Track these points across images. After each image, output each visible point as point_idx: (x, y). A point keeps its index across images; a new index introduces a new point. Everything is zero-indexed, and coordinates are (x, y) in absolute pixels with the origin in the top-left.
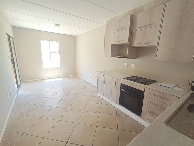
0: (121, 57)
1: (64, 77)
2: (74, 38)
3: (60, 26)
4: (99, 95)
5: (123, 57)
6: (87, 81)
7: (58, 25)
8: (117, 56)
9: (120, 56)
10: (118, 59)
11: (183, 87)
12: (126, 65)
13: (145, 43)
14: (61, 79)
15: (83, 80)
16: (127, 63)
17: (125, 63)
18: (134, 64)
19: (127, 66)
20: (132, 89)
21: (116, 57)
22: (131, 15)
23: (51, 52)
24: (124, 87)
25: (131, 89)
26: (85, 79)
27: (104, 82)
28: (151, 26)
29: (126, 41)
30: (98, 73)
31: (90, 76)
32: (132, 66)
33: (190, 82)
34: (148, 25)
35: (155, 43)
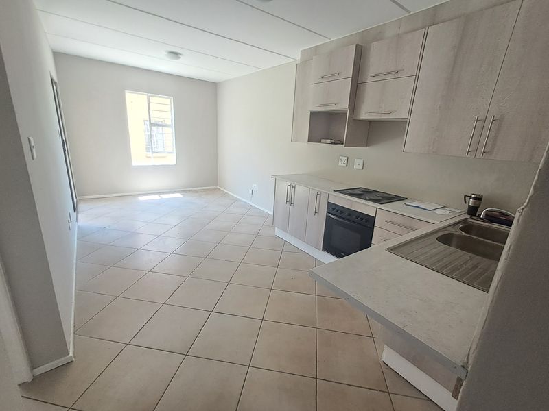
0: (332, 143)
1: (185, 191)
2: (213, 88)
3: (180, 58)
4: (278, 232)
5: (336, 142)
6: (246, 201)
7: (175, 55)
8: (323, 141)
9: (329, 141)
10: (325, 147)
11: (452, 210)
12: (342, 163)
13: (385, 113)
14: (179, 195)
15: (237, 200)
16: (346, 158)
17: (341, 158)
18: (362, 161)
19: (345, 165)
20: (351, 213)
21: (320, 142)
22: (357, 45)
23: (151, 125)
24: (333, 209)
25: (349, 215)
26: (240, 198)
27: (290, 202)
28: (397, 75)
29: (344, 105)
30: (277, 178)
31: (255, 190)
32: (358, 164)
33: (467, 198)
34: (390, 73)
35: (402, 114)
